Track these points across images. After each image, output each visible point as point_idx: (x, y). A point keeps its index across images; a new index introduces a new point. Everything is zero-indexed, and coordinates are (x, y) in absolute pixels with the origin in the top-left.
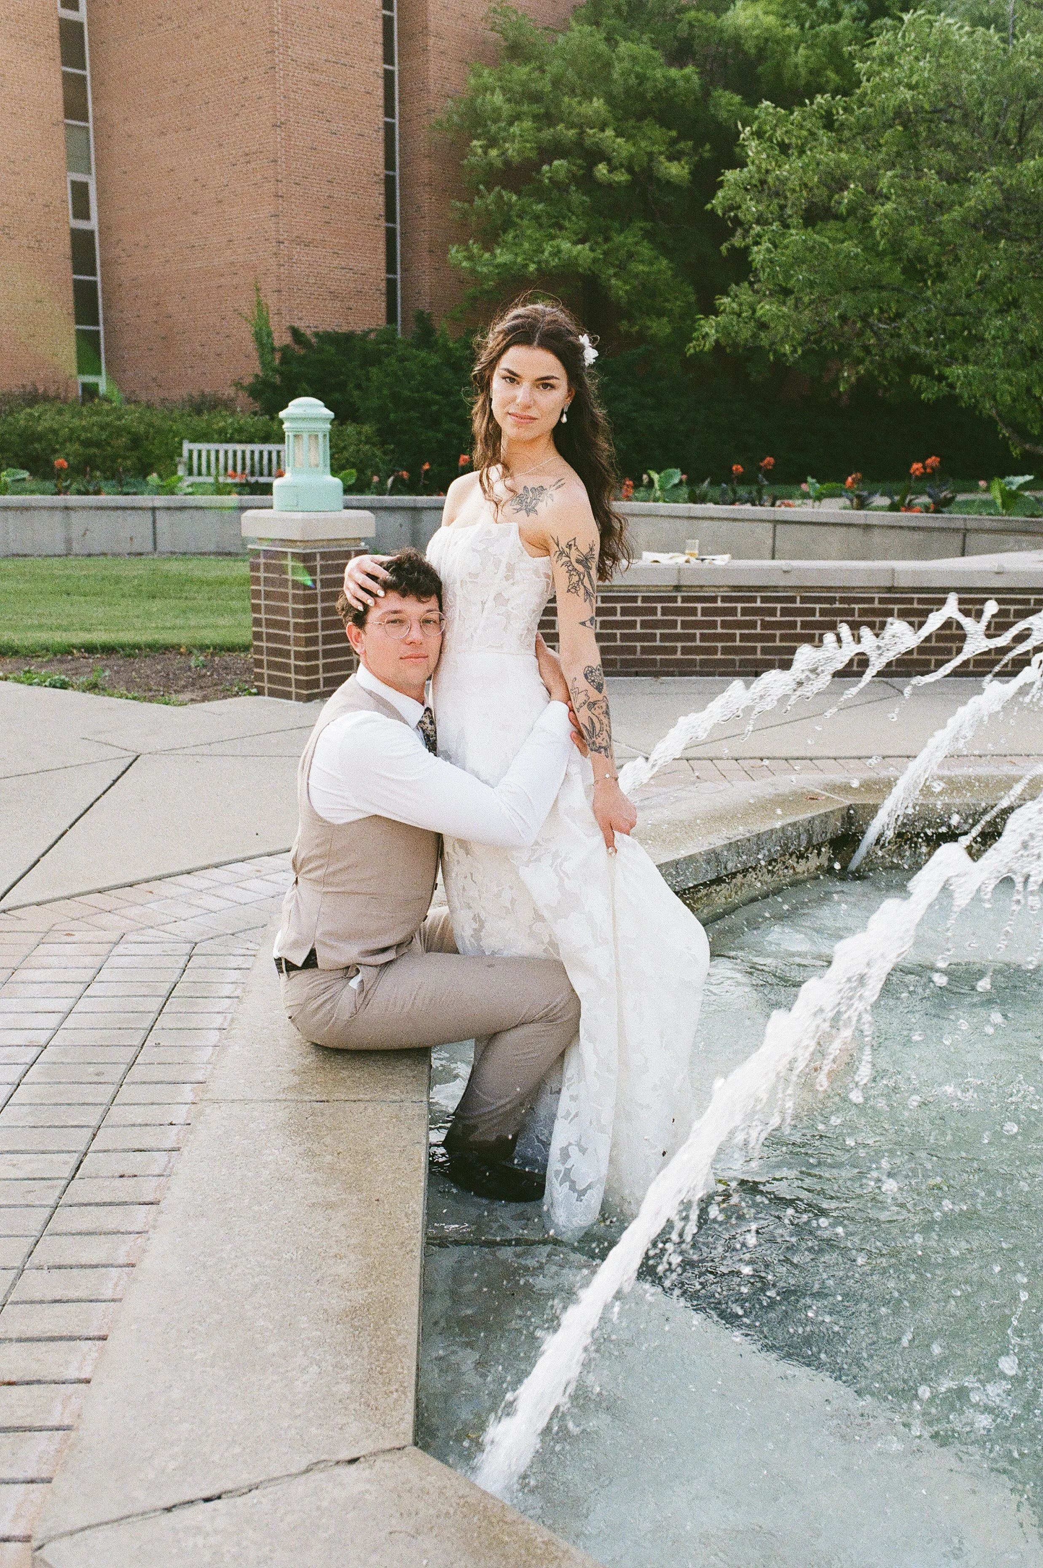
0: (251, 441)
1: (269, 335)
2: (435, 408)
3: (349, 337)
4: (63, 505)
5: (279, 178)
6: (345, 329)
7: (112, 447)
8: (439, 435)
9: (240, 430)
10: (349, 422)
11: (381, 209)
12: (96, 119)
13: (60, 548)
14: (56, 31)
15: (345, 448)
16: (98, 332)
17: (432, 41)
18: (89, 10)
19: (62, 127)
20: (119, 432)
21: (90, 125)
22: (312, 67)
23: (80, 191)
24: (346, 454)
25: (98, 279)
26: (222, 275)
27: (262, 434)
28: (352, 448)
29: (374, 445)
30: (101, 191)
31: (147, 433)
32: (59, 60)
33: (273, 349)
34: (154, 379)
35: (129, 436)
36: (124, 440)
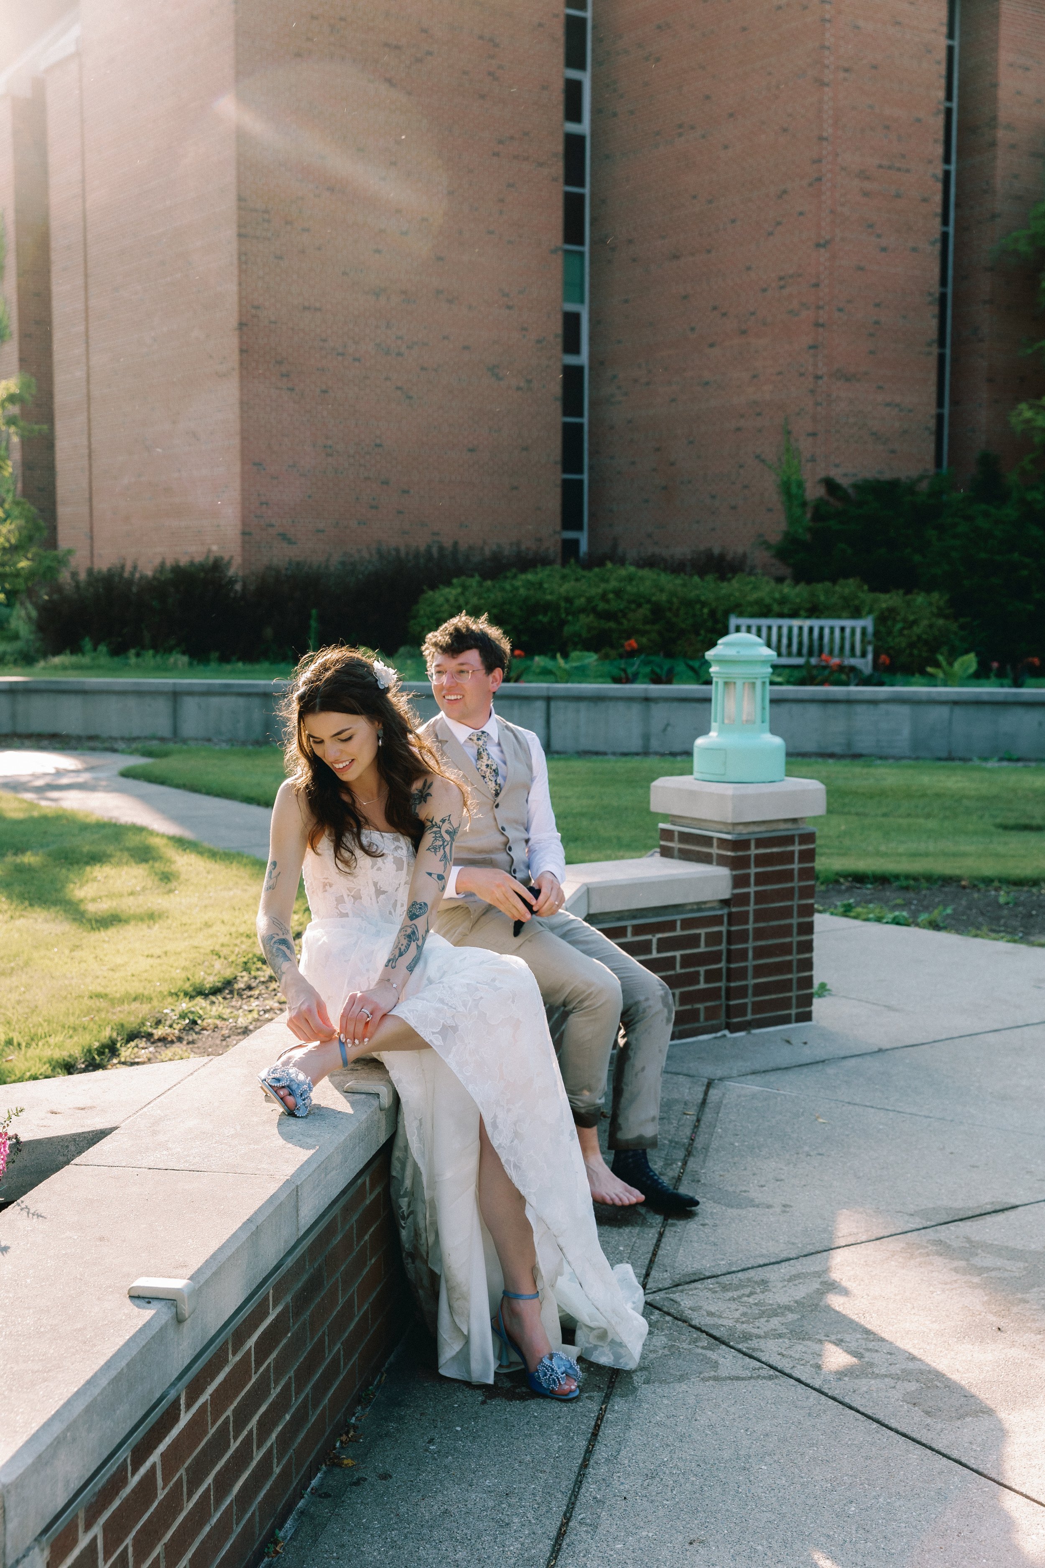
0: (794, 615)
1: (800, 485)
2: (1025, 573)
3: (894, 484)
4: (643, 695)
5: (821, 303)
6: (887, 476)
7: (629, 621)
8: (1031, 607)
9: (783, 601)
10: (915, 591)
11: (933, 334)
12: (593, 243)
13: (636, 744)
14: (560, 148)
15: (915, 622)
16: (581, 482)
17: (1001, 134)
18: (593, 121)
19: (560, 253)
20: (638, 601)
21: (586, 249)
22: (863, 175)
23: (571, 322)
24: (917, 630)
25: (585, 420)
26: (742, 416)
27: (808, 606)
28: (925, 622)
29: (946, 617)
30: (595, 322)
31: (670, 602)
32: (561, 180)
33: (804, 504)
34: (649, 536)
35: (648, 606)
36: (645, 610)
